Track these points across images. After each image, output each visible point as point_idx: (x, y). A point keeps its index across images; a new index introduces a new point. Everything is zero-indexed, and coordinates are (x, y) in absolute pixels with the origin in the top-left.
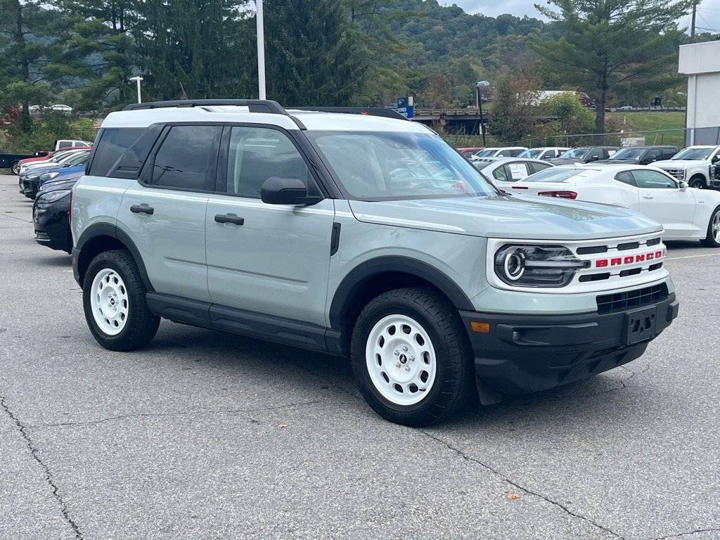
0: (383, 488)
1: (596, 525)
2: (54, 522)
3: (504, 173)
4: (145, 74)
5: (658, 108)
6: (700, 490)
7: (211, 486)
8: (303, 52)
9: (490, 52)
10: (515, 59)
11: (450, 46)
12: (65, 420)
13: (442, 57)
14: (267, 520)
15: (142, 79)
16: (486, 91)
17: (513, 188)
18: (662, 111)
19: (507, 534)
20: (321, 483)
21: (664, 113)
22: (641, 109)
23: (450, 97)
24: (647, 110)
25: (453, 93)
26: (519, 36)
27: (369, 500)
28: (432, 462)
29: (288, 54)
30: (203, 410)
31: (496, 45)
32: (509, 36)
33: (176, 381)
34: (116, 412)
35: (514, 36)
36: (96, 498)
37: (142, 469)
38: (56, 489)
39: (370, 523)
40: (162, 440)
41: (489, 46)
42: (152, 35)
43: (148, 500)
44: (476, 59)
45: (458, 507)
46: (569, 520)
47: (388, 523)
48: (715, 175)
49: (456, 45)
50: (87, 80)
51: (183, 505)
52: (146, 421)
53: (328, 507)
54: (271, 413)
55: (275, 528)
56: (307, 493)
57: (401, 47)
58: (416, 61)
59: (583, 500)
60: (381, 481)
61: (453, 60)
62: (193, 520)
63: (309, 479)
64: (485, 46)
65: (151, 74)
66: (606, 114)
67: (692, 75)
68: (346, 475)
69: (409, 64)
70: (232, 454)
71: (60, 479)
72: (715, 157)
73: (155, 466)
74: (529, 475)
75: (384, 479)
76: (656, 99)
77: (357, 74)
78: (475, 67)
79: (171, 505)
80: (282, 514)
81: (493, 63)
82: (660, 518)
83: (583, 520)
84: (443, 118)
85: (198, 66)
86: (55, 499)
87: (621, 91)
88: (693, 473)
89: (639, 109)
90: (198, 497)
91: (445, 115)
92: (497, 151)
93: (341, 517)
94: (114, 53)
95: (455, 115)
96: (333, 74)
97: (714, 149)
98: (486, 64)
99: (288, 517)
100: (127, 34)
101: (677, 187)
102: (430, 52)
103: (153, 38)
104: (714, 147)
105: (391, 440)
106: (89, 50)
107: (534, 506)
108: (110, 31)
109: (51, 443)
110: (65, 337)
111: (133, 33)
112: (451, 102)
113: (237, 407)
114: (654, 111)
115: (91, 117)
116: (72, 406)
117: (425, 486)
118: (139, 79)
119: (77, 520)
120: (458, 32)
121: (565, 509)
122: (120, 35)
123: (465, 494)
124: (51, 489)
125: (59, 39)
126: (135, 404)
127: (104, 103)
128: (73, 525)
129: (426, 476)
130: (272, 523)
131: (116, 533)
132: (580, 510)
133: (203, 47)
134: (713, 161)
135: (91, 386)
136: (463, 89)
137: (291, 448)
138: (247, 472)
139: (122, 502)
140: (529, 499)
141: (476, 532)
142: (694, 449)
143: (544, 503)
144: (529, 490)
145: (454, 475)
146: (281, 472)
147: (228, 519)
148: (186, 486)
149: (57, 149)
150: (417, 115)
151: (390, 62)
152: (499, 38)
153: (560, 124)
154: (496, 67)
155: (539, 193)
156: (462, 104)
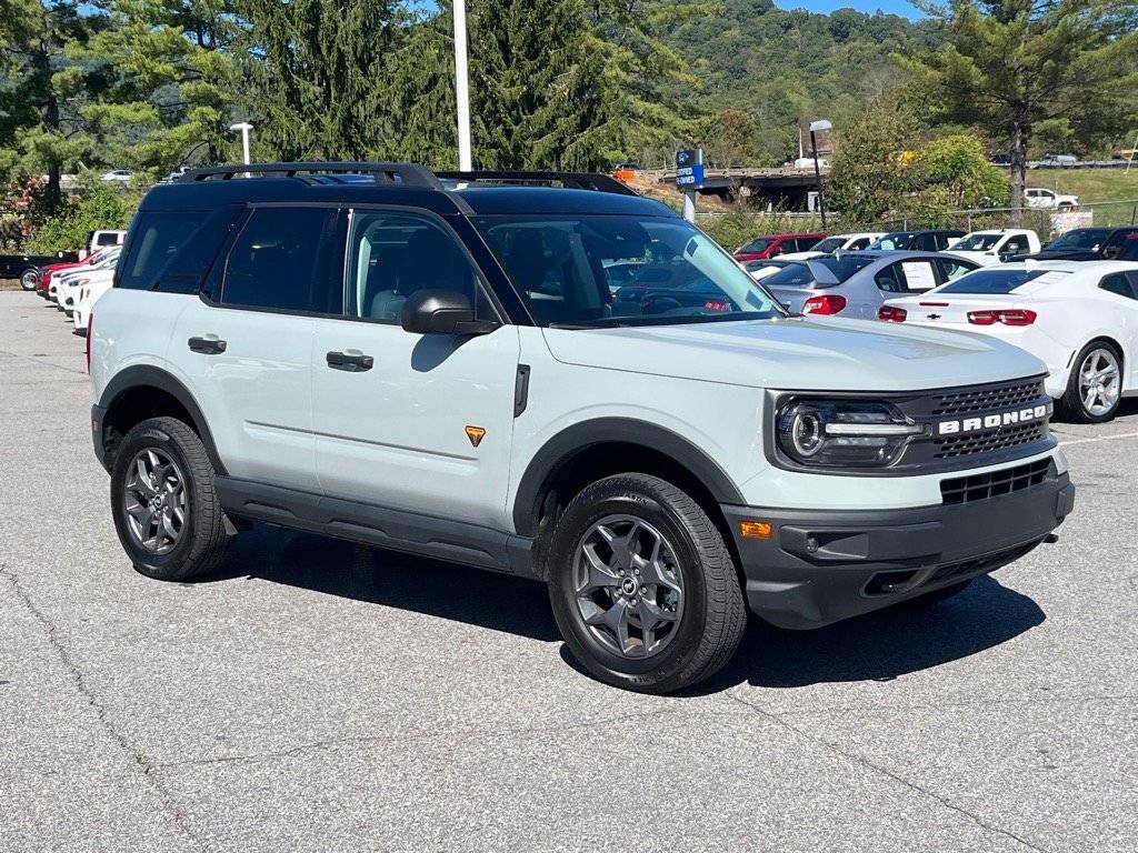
4: (256, 118)
8: (515, 78)
9: (821, 71)
10: (860, 84)
11: (752, 63)
12: (222, 751)
13: (737, 81)
15: (250, 127)
17: (922, 304)
23: (756, 148)
25: (760, 142)
26: (868, 44)
29: (492, 83)
31: (829, 60)
32: (851, 45)
34: (310, 734)
35: (859, 44)
41: (818, 63)
42: (264, 54)
44: (796, 84)
49: (762, 63)
52: (369, 752)
61: (758, 87)
64: (812, 62)
65: (261, 118)
78: (794, 98)
81: (826, 90)
84: (746, 184)
91: (748, 178)
94: (199, 84)
95: (768, 179)
98: (814, 91)
100: (220, 52)
102: (718, 74)
103: (264, 58)
106: (159, 80)
108: (192, 48)
109: (206, 800)
111: (229, 51)
112: (758, 157)
116: (228, 721)
118: (245, 127)
120: (766, 40)
122: (209, 53)
126: (341, 716)
136: (776, 134)
149: (94, 245)
152: (834, 49)
153: (946, 191)
154: (830, 97)
155: (969, 314)
156: (776, 161)
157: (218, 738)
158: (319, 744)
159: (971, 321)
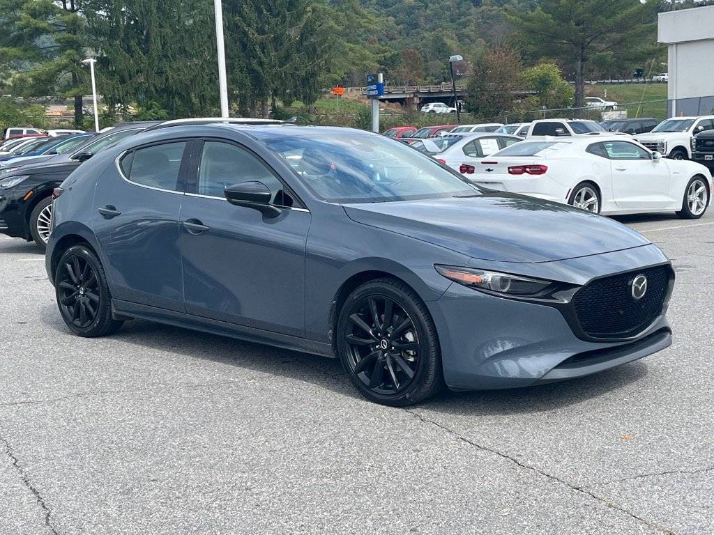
0: (340, 449)
1: (544, 474)
2: (15, 489)
3: (474, 148)
4: (99, 55)
5: (641, 80)
6: (648, 441)
7: (170, 453)
8: (266, 29)
9: (465, 25)
10: (490, 32)
11: (422, 19)
12: (23, 399)
13: (413, 31)
14: (225, 480)
15: (95, 61)
16: (460, 66)
17: (482, 163)
18: (644, 82)
19: (457, 485)
20: (279, 447)
21: (646, 85)
22: (623, 81)
23: (424, 73)
24: (629, 83)
25: (426, 69)
26: (495, 7)
27: (325, 460)
28: (388, 425)
29: (251, 32)
30: (163, 386)
31: (470, 17)
32: (484, 7)
33: (135, 360)
34: (74, 391)
35: (489, 8)
36: (57, 468)
37: (102, 440)
38: (16, 461)
39: (325, 480)
40: (121, 414)
41: (463, 19)
42: (105, 14)
43: (108, 467)
44: (449, 33)
45: (412, 463)
46: (519, 471)
47: (344, 479)
48: (696, 147)
49: (428, 19)
50: (38, 64)
51: (143, 470)
52: (105, 398)
53: (285, 467)
54: (232, 387)
55: (232, 487)
56: (265, 456)
57: (370, 21)
58: (387, 37)
59: (533, 454)
60: (338, 443)
61: (426, 35)
62: (153, 483)
63: (267, 443)
64: (459, 19)
65: (105, 55)
66: (586, 87)
67: (672, 44)
68: (303, 439)
69: (380, 40)
70: (191, 425)
71: (20, 452)
72: (696, 128)
73: (115, 438)
74: (483, 434)
75: (342, 441)
76: (638, 71)
77: (324, 51)
78: (448, 42)
79: (130, 471)
80: (240, 475)
81: (468, 37)
82: (606, 466)
83: (532, 470)
84: (417, 96)
85: (156, 46)
86: (15, 469)
87: (601, 63)
88: (642, 426)
89: (620, 81)
90: (157, 463)
91: (418, 92)
92: (472, 128)
93: (297, 476)
94: (65, 35)
95: (429, 93)
96: (298, 51)
97: (695, 120)
98: (460, 38)
99: (246, 477)
100: (79, 14)
101: (650, 158)
102: (401, 26)
103: (106, 17)
104: (695, 118)
105: (350, 406)
106: (38, 32)
107: (485, 460)
108: (60, 11)
109: (10, 421)
110: (21, 323)
111: (84, 13)
112: (425, 79)
113: (197, 382)
114: (636, 83)
115: (43, 103)
116: (30, 386)
117: (381, 445)
118: (92, 61)
119: (38, 487)
120: (430, 5)
121: (516, 462)
122: (72, 15)
123: (419, 451)
124: (11, 461)
125: (6, 20)
126: (94, 382)
127: (56, 88)
128: (34, 491)
129: (382, 437)
130: (230, 483)
131: (76, 496)
132: (529, 462)
133: (161, 26)
134: (694, 133)
135: (48, 367)
136: (437, 65)
137: (251, 417)
138: (206, 440)
139: (82, 469)
140: (481, 454)
141: (428, 484)
142: (646, 405)
143: (495, 457)
144: (482, 446)
145: (409, 435)
146: (240, 439)
147: (187, 481)
148: (145, 454)
149: (7, 136)
150: (389, 93)
151: (360, 39)
152: (474, 10)
153: (538, 99)
154: (471, 41)
155: (509, 168)
156: (436, 81)
157: (22, 394)
158: (78, 395)
159: (510, 172)
